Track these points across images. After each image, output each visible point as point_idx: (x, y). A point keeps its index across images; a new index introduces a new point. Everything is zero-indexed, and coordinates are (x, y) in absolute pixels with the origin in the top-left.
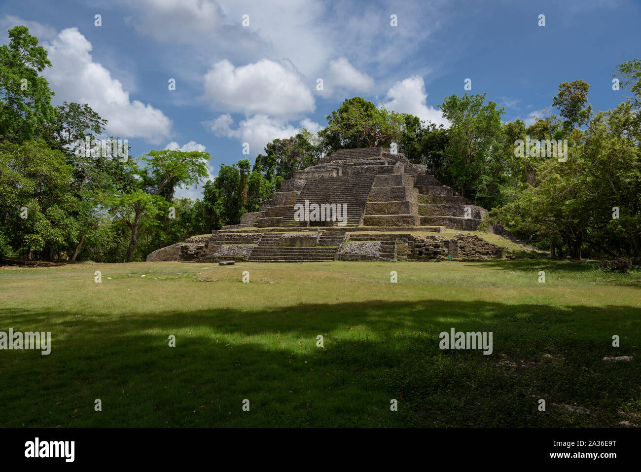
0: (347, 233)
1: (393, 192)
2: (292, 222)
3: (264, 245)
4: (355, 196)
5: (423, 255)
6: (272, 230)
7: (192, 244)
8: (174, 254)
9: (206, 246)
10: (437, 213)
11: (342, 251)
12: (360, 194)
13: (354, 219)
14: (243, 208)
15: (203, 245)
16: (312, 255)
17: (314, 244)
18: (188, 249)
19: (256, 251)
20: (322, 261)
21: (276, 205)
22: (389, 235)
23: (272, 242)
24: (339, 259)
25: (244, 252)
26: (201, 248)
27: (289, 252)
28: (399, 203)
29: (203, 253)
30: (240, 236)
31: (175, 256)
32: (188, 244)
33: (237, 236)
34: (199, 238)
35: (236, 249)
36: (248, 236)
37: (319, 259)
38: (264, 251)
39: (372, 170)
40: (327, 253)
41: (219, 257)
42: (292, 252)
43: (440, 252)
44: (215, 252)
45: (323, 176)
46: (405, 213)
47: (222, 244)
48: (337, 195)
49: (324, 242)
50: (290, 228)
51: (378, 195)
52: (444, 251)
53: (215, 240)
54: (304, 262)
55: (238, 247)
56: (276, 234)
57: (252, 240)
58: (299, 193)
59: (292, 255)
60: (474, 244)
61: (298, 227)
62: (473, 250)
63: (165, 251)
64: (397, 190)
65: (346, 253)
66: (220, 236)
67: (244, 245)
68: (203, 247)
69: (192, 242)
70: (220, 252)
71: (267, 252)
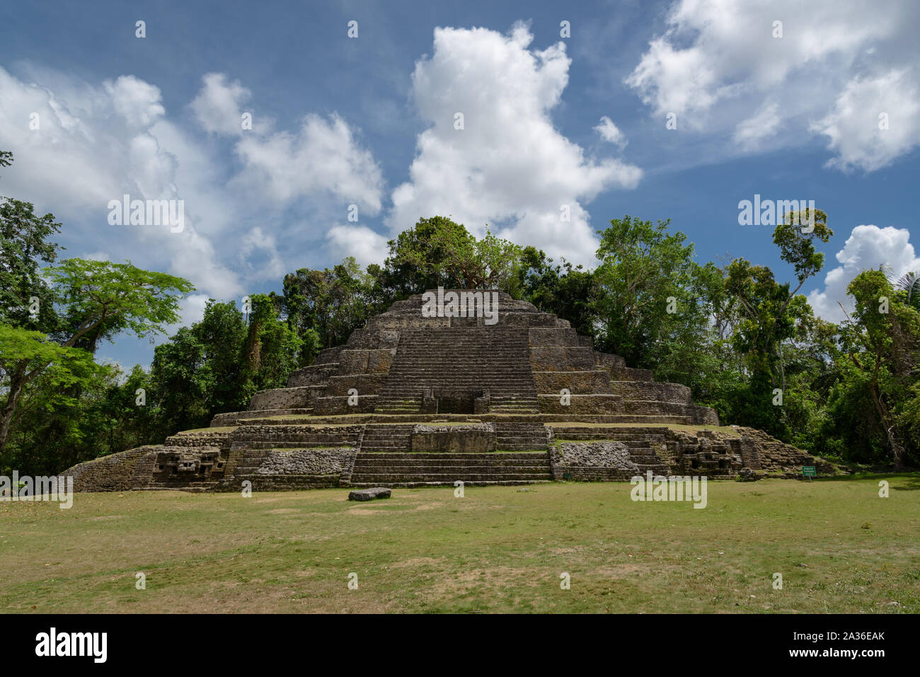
0: (547, 425)
1: (572, 356)
2: (400, 403)
3: (374, 450)
4: (506, 361)
5: (700, 468)
6: (364, 420)
7: (186, 449)
8: (141, 471)
9: (225, 453)
10: (632, 394)
11: (562, 461)
12: (513, 357)
13: (524, 399)
14: (249, 381)
15: (217, 450)
16: (498, 470)
17: (490, 447)
18: (178, 459)
19: (365, 463)
20: (528, 483)
21: (348, 373)
22: (628, 429)
23: (392, 442)
24: (567, 477)
25: (336, 466)
26: (212, 457)
27: (443, 464)
28: (591, 375)
29: (215, 468)
30: (309, 430)
31: (141, 477)
32: (175, 449)
33: (302, 430)
34: (200, 434)
35: (313, 457)
36: (326, 430)
37: (518, 478)
38: (385, 463)
39: (519, 319)
40: (528, 464)
41: (274, 478)
42: (449, 463)
43: (729, 461)
44: (259, 465)
45: (428, 326)
46: (604, 392)
47: (268, 446)
48: (469, 357)
49: (508, 441)
50: (405, 416)
51: (545, 360)
52: (735, 459)
53: (248, 439)
54: (485, 485)
55: (316, 454)
56: (394, 427)
57: (339, 438)
58: (393, 352)
59: (453, 470)
60: (765, 447)
61: (417, 413)
62: (768, 457)
63: (108, 466)
64: (578, 353)
65: (574, 464)
66: (259, 430)
67: (331, 449)
68: (216, 455)
69: (185, 444)
70: (272, 466)
71: (390, 463)
